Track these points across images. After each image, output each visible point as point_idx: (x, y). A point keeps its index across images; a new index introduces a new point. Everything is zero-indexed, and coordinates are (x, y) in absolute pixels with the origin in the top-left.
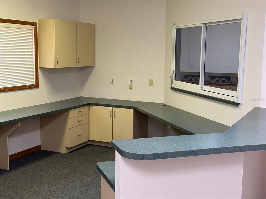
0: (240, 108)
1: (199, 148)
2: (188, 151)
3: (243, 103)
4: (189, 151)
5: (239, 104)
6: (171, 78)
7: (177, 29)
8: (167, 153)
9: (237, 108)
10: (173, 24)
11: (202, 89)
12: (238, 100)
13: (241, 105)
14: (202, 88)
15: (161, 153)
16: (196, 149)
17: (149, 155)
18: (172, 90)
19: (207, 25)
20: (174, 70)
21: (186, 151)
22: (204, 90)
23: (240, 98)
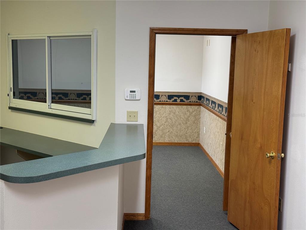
0: (95, 125)
1: (85, 164)
2: (76, 168)
3: (98, 120)
4: (78, 168)
5: (94, 121)
6: (8, 96)
7: (12, 41)
8: (57, 172)
9: (91, 125)
10: (7, 34)
11: (50, 108)
12: (92, 117)
13: (96, 122)
14: (50, 106)
15: (52, 173)
16: (83, 166)
17: (40, 176)
18: (10, 110)
19: (51, 38)
20: (12, 86)
21: (75, 169)
22: (52, 108)
23: (94, 115)
